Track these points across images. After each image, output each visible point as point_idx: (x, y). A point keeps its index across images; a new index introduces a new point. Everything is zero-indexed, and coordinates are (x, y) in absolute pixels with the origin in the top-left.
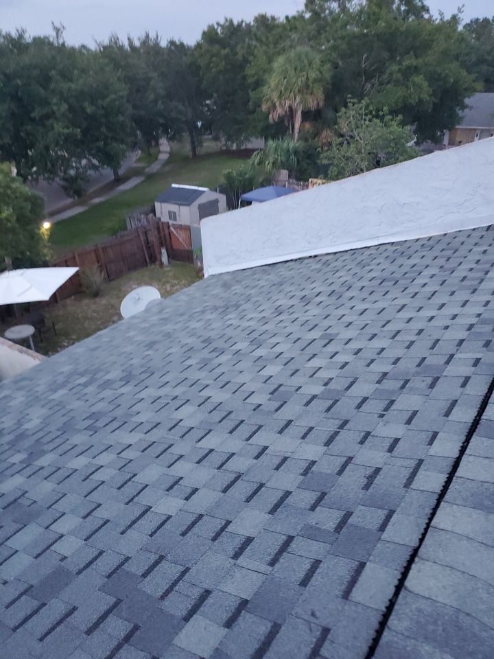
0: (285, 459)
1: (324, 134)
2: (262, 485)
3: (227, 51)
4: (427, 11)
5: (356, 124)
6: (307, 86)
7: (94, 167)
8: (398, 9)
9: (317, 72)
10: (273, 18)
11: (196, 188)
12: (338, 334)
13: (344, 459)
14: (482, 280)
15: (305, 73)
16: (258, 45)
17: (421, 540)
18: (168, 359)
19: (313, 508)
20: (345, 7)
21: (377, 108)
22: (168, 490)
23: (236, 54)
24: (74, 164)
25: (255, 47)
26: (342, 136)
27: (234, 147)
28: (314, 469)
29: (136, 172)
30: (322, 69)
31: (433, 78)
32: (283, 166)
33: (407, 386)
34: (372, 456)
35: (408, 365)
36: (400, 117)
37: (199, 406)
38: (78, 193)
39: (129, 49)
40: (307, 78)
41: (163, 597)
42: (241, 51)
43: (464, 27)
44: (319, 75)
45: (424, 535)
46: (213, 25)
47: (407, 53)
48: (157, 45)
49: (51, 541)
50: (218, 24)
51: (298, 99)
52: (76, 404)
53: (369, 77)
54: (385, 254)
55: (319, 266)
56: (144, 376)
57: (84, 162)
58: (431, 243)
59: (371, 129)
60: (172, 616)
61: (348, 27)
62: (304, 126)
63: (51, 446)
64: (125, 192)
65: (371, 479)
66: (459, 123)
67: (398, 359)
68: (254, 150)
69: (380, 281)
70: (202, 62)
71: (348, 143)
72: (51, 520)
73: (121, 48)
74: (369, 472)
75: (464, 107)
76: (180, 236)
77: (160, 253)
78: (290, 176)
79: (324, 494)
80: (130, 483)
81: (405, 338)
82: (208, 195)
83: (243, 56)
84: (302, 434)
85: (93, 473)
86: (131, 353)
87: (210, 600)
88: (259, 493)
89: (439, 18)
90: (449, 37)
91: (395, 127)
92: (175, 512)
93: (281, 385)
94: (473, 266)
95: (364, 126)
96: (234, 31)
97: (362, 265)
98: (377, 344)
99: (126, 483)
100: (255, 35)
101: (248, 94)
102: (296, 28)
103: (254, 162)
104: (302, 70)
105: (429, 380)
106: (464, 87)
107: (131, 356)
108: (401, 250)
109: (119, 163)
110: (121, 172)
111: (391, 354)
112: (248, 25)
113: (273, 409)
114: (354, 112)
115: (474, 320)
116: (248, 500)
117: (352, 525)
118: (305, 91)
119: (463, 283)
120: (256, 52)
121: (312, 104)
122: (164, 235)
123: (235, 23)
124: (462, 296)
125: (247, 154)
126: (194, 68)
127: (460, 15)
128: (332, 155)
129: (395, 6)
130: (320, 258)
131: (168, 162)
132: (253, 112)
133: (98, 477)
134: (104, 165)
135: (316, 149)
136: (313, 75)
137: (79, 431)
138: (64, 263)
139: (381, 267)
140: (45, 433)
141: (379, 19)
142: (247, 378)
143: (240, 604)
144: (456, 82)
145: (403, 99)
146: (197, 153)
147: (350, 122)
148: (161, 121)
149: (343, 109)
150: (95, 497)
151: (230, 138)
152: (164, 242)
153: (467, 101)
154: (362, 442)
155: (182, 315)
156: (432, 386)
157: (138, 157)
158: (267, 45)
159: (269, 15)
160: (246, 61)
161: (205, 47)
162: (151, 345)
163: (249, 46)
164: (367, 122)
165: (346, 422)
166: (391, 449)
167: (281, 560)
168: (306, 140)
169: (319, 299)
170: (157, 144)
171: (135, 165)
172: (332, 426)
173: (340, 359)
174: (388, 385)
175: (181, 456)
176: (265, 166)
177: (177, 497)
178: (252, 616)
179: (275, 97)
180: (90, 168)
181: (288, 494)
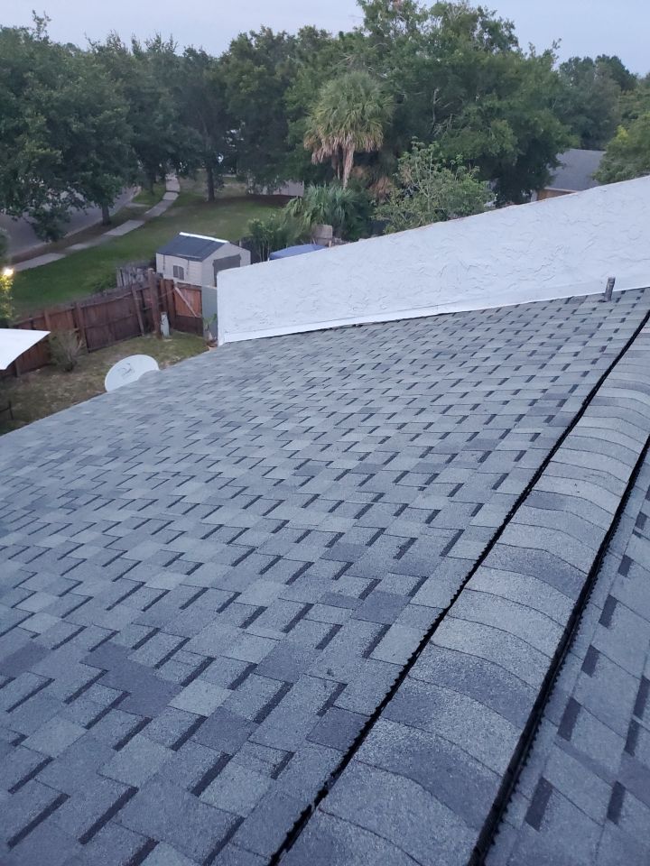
0: (308, 532)
1: (380, 184)
2: (279, 557)
3: (262, 68)
4: (516, 43)
5: (421, 172)
6: (362, 122)
7: (77, 203)
8: (481, 37)
9: (376, 105)
10: (324, 33)
11: (212, 239)
12: (380, 408)
13: (376, 531)
14: (553, 355)
15: (361, 105)
16: (302, 64)
17: (453, 601)
18: (168, 433)
19: (336, 577)
20: (415, 29)
21: (449, 157)
22: (166, 566)
23: (273, 73)
24: (50, 197)
25: (299, 66)
26: (403, 187)
27: (265, 191)
28: (340, 540)
29: (133, 215)
30: (382, 102)
31: (519, 125)
32: (326, 220)
33: (454, 460)
34: (409, 526)
35: (458, 440)
36: (477, 169)
37: (207, 482)
38: (53, 235)
39: (132, 54)
40: (363, 111)
41: (157, 666)
42: (279, 72)
43: (561, 67)
44: (379, 108)
45: (456, 597)
46: (245, 34)
47: (489, 91)
48: (170, 52)
49: (18, 620)
50: (253, 34)
51: (350, 137)
52: (47, 482)
53: (441, 117)
54: (445, 326)
55: (363, 337)
56: (137, 451)
57: (64, 195)
58: (499, 314)
59: (440, 181)
60: (169, 683)
61: (418, 53)
62: (356, 172)
63: (15, 526)
64: (116, 239)
65: (403, 550)
66: (549, 184)
67: (447, 434)
68: (291, 197)
69: (435, 354)
70: (228, 79)
71: (411, 196)
72: (18, 599)
73: (123, 52)
74: (403, 542)
75: (555, 164)
76: (188, 299)
77: (160, 320)
78: (334, 234)
79: (350, 564)
80: (119, 560)
81: (456, 413)
82: (227, 249)
83: (283, 78)
84: (331, 507)
85: (73, 550)
86: (120, 427)
87: (213, 666)
88: (275, 565)
89: (530, 52)
90: (539, 77)
91: (469, 180)
92: (174, 587)
93: (309, 460)
94: (545, 340)
95: (432, 177)
96: (273, 44)
97: (415, 336)
98: (425, 418)
99: (114, 560)
100: (299, 52)
101: (287, 125)
102: (352, 48)
103: (289, 212)
104: (356, 101)
105: (480, 454)
106: (556, 139)
107: (120, 430)
108: (464, 321)
109: (111, 200)
110: (112, 213)
111: (440, 428)
112: (291, 38)
113: (297, 484)
114: (420, 158)
115: (539, 395)
116: (262, 572)
117: (378, 592)
118: (359, 126)
119: (531, 358)
120: (299, 72)
121: (368, 145)
122: (166, 296)
123: (275, 34)
124: (527, 371)
125: (281, 201)
126: (219, 87)
127: (555, 51)
128: (389, 210)
129: (476, 33)
130: (366, 328)
131: (175, 205)
132: (291, 148)
133: (77, 554)
134: (91, 200)
135: (369, 202)
136: (370, 108)
137: (53, 509)
138: (30, 324)
139: (438, 339)
140: (8, 512)
141: (456, 47)
142: (268, 452)
143: (247, 668)
144: (547, 133)
145: (482, 148)
146: (215, 195)
147: (414, 170)
148: (171, 150)
149: (406, 154)
150: (75, 575)
151: (259, 180)
152: (165, 305)
153: (559, 157)
154: (397, 514)
155: (187, 386)
156: (482, 460)
157: (137, 194)
158: (314, 66)
159: (318, 28)
160: (286, 84)
161: (234, 60)
162: (145, 419)
163: (291, 65)
164: (435, 172)
165: (381, 495)
166: (429, 521)
167: (297, 626)
168: (358, 189)
169: (361, 372)
170: (164, 180)
171: (131, 205)
172: (366, 498)
173: (380, 433)
174: (432, 459)
175: (183, 532)
176: (303, 218)
177: (177, 571)
178: (261, 678)
179: (321, 131)
180: (73, 204)
181: (309, 564)
